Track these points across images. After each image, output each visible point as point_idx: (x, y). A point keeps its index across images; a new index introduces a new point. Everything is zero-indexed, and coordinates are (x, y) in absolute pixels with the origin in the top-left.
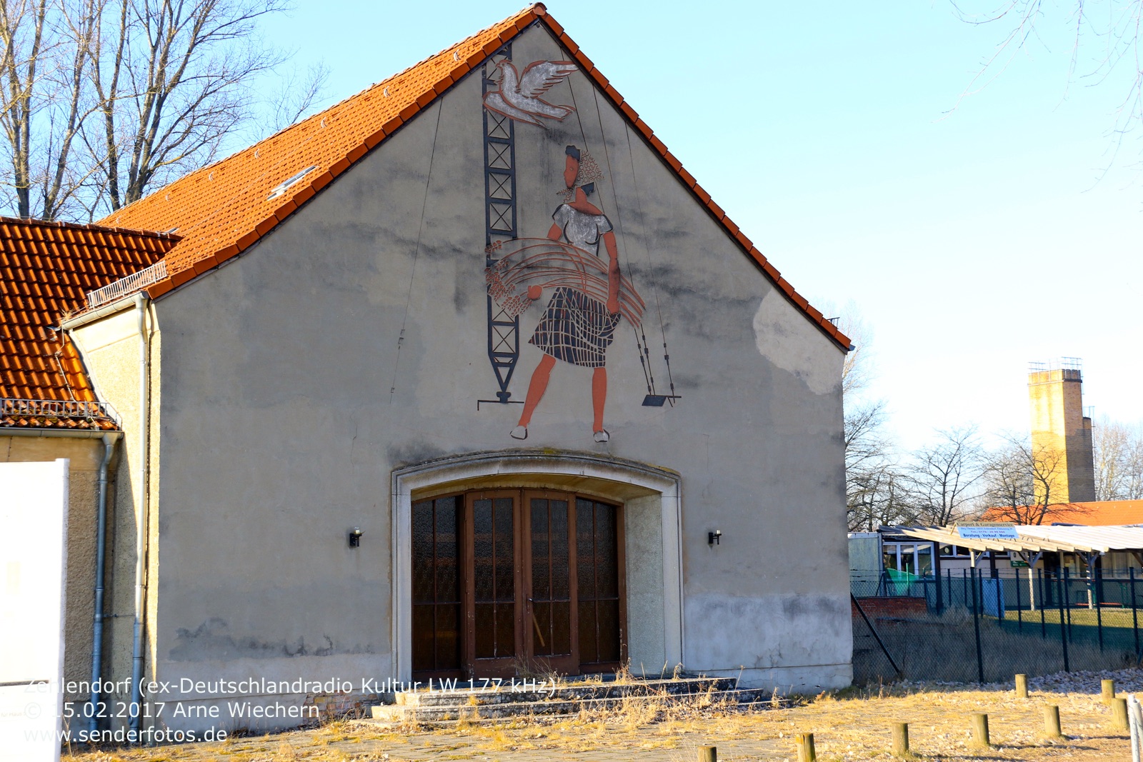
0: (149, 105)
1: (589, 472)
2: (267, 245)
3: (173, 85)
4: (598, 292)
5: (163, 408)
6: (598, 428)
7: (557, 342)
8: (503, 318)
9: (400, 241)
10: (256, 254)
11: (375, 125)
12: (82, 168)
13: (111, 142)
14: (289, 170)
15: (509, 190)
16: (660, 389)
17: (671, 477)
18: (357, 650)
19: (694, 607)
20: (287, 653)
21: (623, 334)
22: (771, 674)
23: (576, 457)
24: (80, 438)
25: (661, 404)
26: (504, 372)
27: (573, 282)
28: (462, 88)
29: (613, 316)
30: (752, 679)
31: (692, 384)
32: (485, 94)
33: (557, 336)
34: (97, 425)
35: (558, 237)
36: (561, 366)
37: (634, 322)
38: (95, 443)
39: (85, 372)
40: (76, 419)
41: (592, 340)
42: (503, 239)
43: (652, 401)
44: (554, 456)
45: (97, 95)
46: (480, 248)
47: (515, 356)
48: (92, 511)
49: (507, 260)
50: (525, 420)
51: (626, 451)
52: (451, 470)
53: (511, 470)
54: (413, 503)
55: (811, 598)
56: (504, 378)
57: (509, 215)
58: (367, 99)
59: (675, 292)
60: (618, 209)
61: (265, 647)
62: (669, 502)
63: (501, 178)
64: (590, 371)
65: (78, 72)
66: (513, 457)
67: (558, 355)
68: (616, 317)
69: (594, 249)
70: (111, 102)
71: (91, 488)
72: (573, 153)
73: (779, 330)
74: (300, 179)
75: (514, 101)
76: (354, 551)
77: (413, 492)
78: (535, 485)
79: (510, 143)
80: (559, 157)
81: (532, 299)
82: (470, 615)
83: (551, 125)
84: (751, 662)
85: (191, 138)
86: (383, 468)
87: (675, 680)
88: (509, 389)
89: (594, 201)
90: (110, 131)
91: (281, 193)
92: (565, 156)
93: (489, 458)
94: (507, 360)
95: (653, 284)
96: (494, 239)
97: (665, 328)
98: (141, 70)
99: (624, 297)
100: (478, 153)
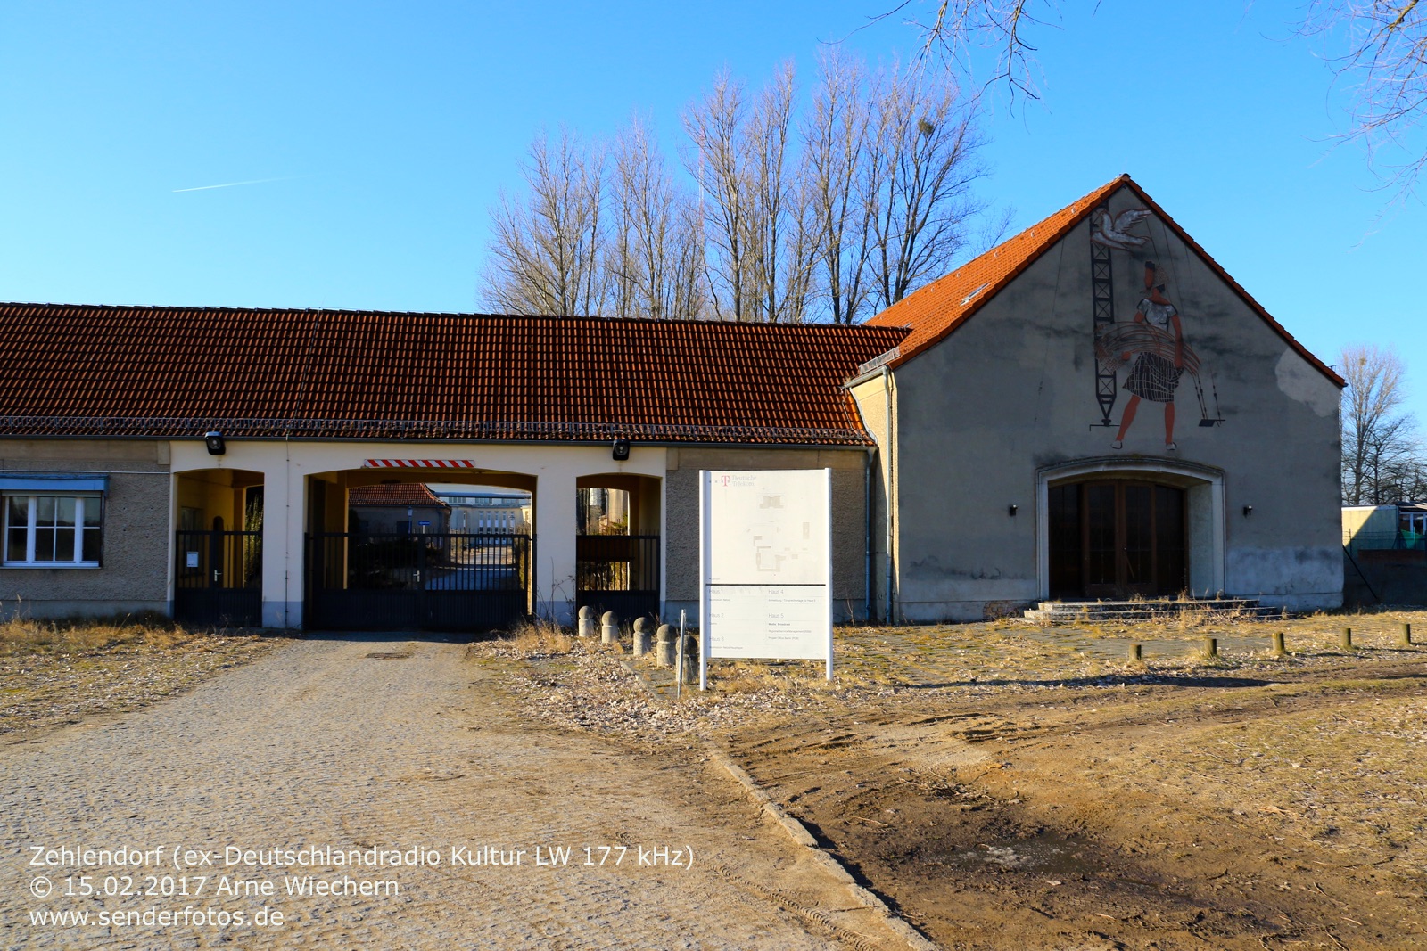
0: (907, 241)
1: (1163, 469)
2: (958, 334)
3: (920, 228)
4: (1168, 354)
5: (899, 433)
6: (1169, 441)
7: (1141, 387)
8: (1106, 373)
9: (1039, 328)
10: (951, 340)
11: (1022, 257)
12: (868, 282)
13: (885, 264)
14: (974, 285)
15: (1108, 292)
16: (1211, 416)
17: (1219, 472)
18: (1015, 577)
19: (1233, 555)
20: (974, 577)
21: (1185, 381)
22: (1284, 599)
23: (1154, 460)
24: (855, 451)
25: (1211, 425)
26: (1106, 407)
27: (1151, 348)
28: (1076, 230)
29: (1178, 369)
30: (1273, 601)
31: (1232, 411)
32: (1092, 233)
33: (1141, 383)
34: (864, 443)
35: (1141, 320)
36: (1144, 403)
37: (1192, 372)
38: (862, 453)
39: (858, 412)
40: (853, 440)
41: (1165, 385)
42: (1104, 323)
43: (1206, 423)
44: (1139, 459)
45: (876, 237)
46: (1090, 330)
47: (1114, 396)
48: (863, 492)
49: (1108, 336)
50: (1120, 437)
51: (1187, 456)
52: (1073, 469)
53: (1111, 469)
54: (1049, 490)
55: (1315, 549)
56: (1107, 411)
57: (1108, 308)
58: (1022, 239)
59: (1221, 352)
60: (1181, 300)
61: (961, 573)
62: (1217, 489)
63: (1103, 285)
64: (1163, 405)
65: (866, 226)
66: (1112, 460)
67: (1142, 395)
68: (1180, 370)
69: (1165, 327)
70: (885, 241)
71: (862, 479)
72: (1150, 266)
73: (1293, 374)
74: (979, 292)
75: (1110, 236)
76: (1012, 518)
77: (1049, 483)
78: (1128, 478)
79: (1109, 262)
80: (1141, 270)
81: (1124, 360)
82: (1087, 558)
83: (1135, 249)
84: (1272, 590)
85: (931, 259)
86: (1030, 468)
87: (1217, 601)
88: (1110, 417)
89: (1165, 296)
90: (884, 259)
91: (967, 301)
92: (1144, 268)
93: (1097, 461)
94: (1108, 399)
95: (1205, 348)
96: (1099, 324)
97: (1214, 376)
98: (901, 220)
99: (1186, 357)
100: (1088, 270)
